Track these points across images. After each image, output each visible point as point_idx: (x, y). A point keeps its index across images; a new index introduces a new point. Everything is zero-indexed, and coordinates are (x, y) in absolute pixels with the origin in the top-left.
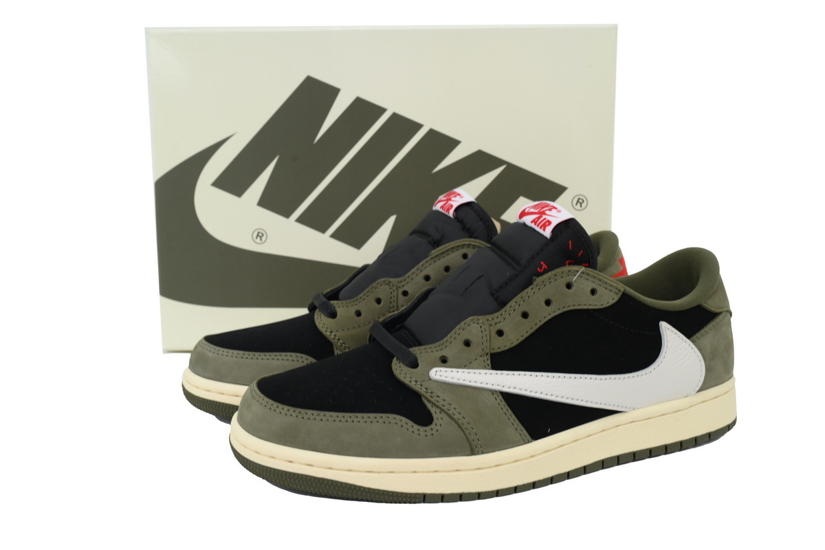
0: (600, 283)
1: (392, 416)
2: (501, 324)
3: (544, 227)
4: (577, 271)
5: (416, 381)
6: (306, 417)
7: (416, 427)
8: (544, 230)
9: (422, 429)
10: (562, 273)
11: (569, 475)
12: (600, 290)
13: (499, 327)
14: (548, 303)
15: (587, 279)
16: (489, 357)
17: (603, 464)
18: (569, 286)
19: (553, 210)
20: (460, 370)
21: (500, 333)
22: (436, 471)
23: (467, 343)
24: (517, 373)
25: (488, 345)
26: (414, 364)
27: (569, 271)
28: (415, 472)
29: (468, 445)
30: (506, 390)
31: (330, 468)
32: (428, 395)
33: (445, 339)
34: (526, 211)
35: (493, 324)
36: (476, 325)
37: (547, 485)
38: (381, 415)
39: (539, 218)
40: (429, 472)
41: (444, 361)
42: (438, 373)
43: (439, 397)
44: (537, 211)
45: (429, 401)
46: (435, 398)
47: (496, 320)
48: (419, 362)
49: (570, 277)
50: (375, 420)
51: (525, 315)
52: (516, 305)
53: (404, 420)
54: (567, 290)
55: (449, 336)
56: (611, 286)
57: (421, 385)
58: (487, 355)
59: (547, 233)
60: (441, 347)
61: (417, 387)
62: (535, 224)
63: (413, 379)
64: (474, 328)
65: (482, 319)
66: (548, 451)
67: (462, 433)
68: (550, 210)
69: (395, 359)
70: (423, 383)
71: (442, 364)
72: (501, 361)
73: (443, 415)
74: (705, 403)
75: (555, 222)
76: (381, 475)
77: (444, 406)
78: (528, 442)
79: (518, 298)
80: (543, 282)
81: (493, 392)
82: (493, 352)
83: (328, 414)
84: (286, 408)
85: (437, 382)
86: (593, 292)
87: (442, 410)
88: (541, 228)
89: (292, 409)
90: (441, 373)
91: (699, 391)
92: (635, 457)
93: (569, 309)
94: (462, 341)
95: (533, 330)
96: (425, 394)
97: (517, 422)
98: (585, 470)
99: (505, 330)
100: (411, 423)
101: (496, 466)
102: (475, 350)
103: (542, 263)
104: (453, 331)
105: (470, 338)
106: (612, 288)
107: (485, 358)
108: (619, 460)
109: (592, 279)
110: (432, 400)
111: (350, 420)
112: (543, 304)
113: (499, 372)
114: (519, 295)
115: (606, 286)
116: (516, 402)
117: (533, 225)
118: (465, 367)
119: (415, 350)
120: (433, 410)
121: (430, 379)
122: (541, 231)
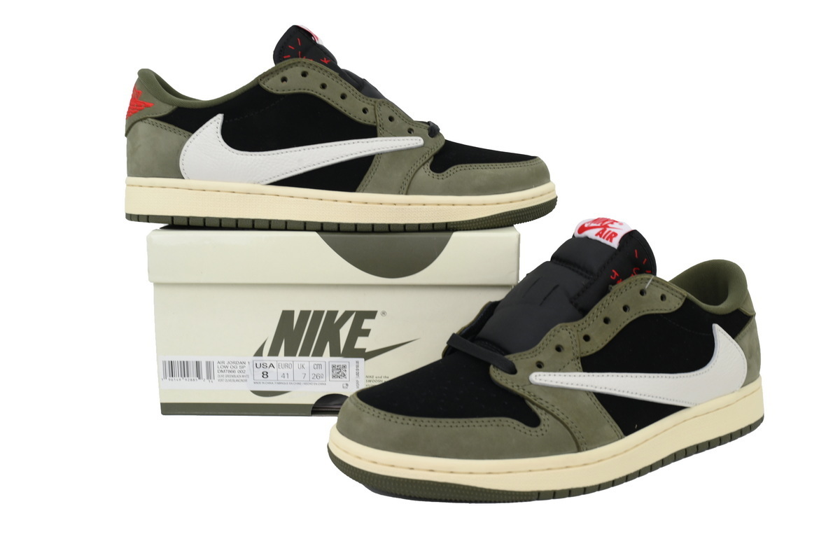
0: (667, 289)
1: (504, 419)
2: (587, 329)
3: (610, 238)
4: (649, 279)
5: (518, 386)
6: (423, 424)
7: (527, 428)
8: (611, 241)
9: (533, 430)
10: (636, 281)
11: (652, 468)
12: (668, 296)
13: (585, 333)
14: (625, 308)
15: (657, 286)
16: (579, 361)
17: (675, 457)
18: (642, 293)
19: (615, 223)
20: (557, 374)
21: (587, 338)
22: (548, 469)
23: (559, 349)
24: (605, 374)
25: (578, 349)
26: (513, 371)
27: (642, 279)
28: (530, 471)
29: (574, 442)
30: (598, 390)
31: (452, 472)
32: (532, 398)
33: (538, 346)
34: (586, 226)
35: (580, 330)
36: (564, 331)
37: (635, 478)
38: (494, 418)
39: (603, 231)
40: (543, 470)
41: (540, 366)
42: (538, 378)
43: (541, 399)
44: (599, 225)
45: (534, 404)
46: (539, 400)
47: (582, 326)
48: (518, 368)
49: (642, 285)
50: (489, 424)
51: (606, 321)
52: (597, 312)
53: (516, 422)
54: (641, 296)
55: (541, 342)
56: (677, 292)
57: (524, 390)
58: (578, 358)
59: (615, 243)
60: (535, 353)
61: (521, 392)
62: (601, 237)
63: (515, 384)
64: (564, 333)
65: (570, 325)
66: (637, 446)
67: (568, 433)
68: (612, 223)
69: (492, 367)
70: (525, 388)
71: (539, 369)
72: (591, 364)
73: (548, 416)
74: (747, 398)
75: (621, 234)
76: (500, 475)
77: (548, 407)
78: (622, 438)
79: (599, 305)
80: (620, 290)
81: (588, 393)
82: (583, 355)
83: (444, 420)
84: (401, 417)
85: (537, 385)
86: (663, 298)
87: (547, 412)
88: (607, 239)
89: (407, 418)
90: (540, 377)
91: (743, 386)
92: (698, 449)
93: (644, 314)
94: (554, 347)
95: (615, 334)
96: (529, 397)
97: (611, 420)
98: (663, 463)
99: (592, 335)
100: (522, 425)
101: (599, 461)
102: (567, 355)
103: (614, 271)
104: (544, 338)
105: (560, 343)
106: (677, 294)
107: (576, 362)
108: (686, 453)
109: (661, 286)
110: (536, 402)
111: (465, 425)
112: (622, 310)
113: (591, 374)
114: (600, 303)
115: (673, 292)
116: (609, 402)
117: (598, 238)
118: (560, 370)
119: (511, 357)
120: (539, 412)
121: (531, 384)
122: (608, 243)
